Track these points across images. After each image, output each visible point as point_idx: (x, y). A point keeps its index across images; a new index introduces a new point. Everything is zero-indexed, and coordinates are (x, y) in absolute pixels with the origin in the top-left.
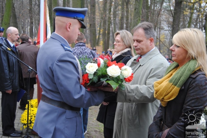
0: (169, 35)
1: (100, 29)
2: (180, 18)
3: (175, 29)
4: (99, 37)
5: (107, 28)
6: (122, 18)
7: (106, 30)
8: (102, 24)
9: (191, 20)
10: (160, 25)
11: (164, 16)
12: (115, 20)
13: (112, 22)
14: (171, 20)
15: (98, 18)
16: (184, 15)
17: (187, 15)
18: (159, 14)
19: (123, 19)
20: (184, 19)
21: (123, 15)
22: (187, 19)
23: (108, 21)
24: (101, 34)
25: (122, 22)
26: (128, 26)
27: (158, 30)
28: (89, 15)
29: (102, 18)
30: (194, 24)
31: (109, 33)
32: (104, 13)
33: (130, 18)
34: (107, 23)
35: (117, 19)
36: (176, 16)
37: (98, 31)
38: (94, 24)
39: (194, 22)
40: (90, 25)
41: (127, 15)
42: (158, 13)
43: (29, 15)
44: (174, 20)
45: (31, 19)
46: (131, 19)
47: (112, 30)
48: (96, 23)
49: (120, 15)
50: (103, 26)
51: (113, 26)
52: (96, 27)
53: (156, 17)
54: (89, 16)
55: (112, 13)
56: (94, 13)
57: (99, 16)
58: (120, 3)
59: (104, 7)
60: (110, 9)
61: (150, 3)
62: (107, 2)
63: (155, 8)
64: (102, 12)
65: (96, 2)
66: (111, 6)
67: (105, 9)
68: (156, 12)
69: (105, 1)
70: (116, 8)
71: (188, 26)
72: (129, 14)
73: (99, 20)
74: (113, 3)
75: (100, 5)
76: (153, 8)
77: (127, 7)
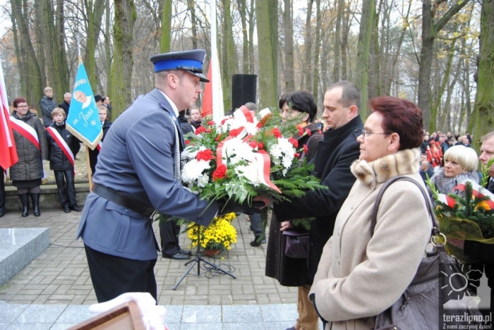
0: (413, 93)
2: (430, 65)
3: (423, 83)
6: (336, 70)
8: (305, 82)
9: (449, 67)
10: (398, 77)
11: (403, 64)
12: (324, 74)
13: (320, 76)
14: (416, 68)
15: (298, 72)
16: (437, 60)
17: (441, 59)
18: (395, 61)
19: (338, 72)
20: (437, 65)
21: (337, 64)
22: (442, 66)
23: (315, 76)
27: (395, 85)
28: (285, 68)
29: (304, 72)
30: (454, 75)
32: (308, 64)
33: (348, 70)
34: (312, 79)
35: (328, 72)
36: (425, 62)
38: (293, 81)
39: (454, 71)
40: (287, 83)
41: (344, 64)
42: (393, 58)
44: (421, 70)
46: (350, 71)
47: (321, 89)
48: (296, 80)
49: (333, 65)
50: (307, 84)
51: (322, 84)
52: (296, 86)
53: (391, 66)
54: (283, 69)
55: (319, 63)
56: (291, 64)
57: (300, 68)
58: (332, 46)
59: (307, 54)
60: (317, 57)
61: (380, 44)
62: (310, 47)
63: (389, 51)
64: (305, 62)
65: (294, 47)
66: (317, 52)
67: (308, 57)
68: (391, 57)
69: (308, 44)
70: (325, 54)
71: (445, 78)
72: (347, 63)
73: (299, 75)
74: (321, 47)
75: (301, 52)
76: (385, 51)
77: (344, 53)
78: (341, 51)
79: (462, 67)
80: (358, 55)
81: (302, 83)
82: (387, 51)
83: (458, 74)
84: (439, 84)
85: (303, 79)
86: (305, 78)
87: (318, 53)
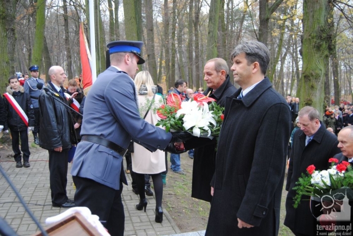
1: (161, 59)
4: (160, 71)
5: (171, 58)
6: (190, 45)
7: (169, 62)
8: (164, 54)
9: (282, 42)
12: (180, 47)
13: (177, 50)
15: (157, 46)
16: (272, 36)
17: (275, 36)
18: (239, 37)
19: (192, 46)
20: (272, 40)
21: (191, 40)
22: (276, 41)
23: (172, 50)
24: (164, 67)
25: (191, 49)
26: (198, 54)
28: (146, 42)
29: (163, 46)
30: (285, 48)
31: (173, 65)
32: (166, 39)
33: (200, 43)
34: (170, 51)
35: (183, 46)
36: (262, 38)
37: (159, 64)
38: (154, 54)
39: (286, 45)
40: (148, 56)
41: (197, 40)
42: (237, 35)
43: (65, 46)
45: (69, 52)
47: (178, 61)
48: (156, 52)
49: (187, 40)
50: (166, 56)
51: (178, 55)
52: (156, 57)
53: (235, 41)
54: (145, 43)
56: (151, 39)
57: (159, 42)
58: (186, 24)
59: (165, 31)
60: (174, 33)
61: (226, 23)
62: (168, 24)
63: (234, 28)
64: (164, 37)
65: (154, 24)
66: (174, 28)
67: (166, 34)
68: (235, 34)
69: (166, 23)
70: (181, 31)
71: (278, 51)
72: (199, 38)
73: (159, 48)
74: (177, 24)
75: (160, 28)
76: (230, 28)
77: (196, 30)
78: (194, 28)
79: (291, 41)
80: (209, 33)
81: (162, 55)
82: (232, 28)
83: (289, 47)
84: (274, 55)
85: (162, 52)
86: (164, 51)
87: (175, 30)
